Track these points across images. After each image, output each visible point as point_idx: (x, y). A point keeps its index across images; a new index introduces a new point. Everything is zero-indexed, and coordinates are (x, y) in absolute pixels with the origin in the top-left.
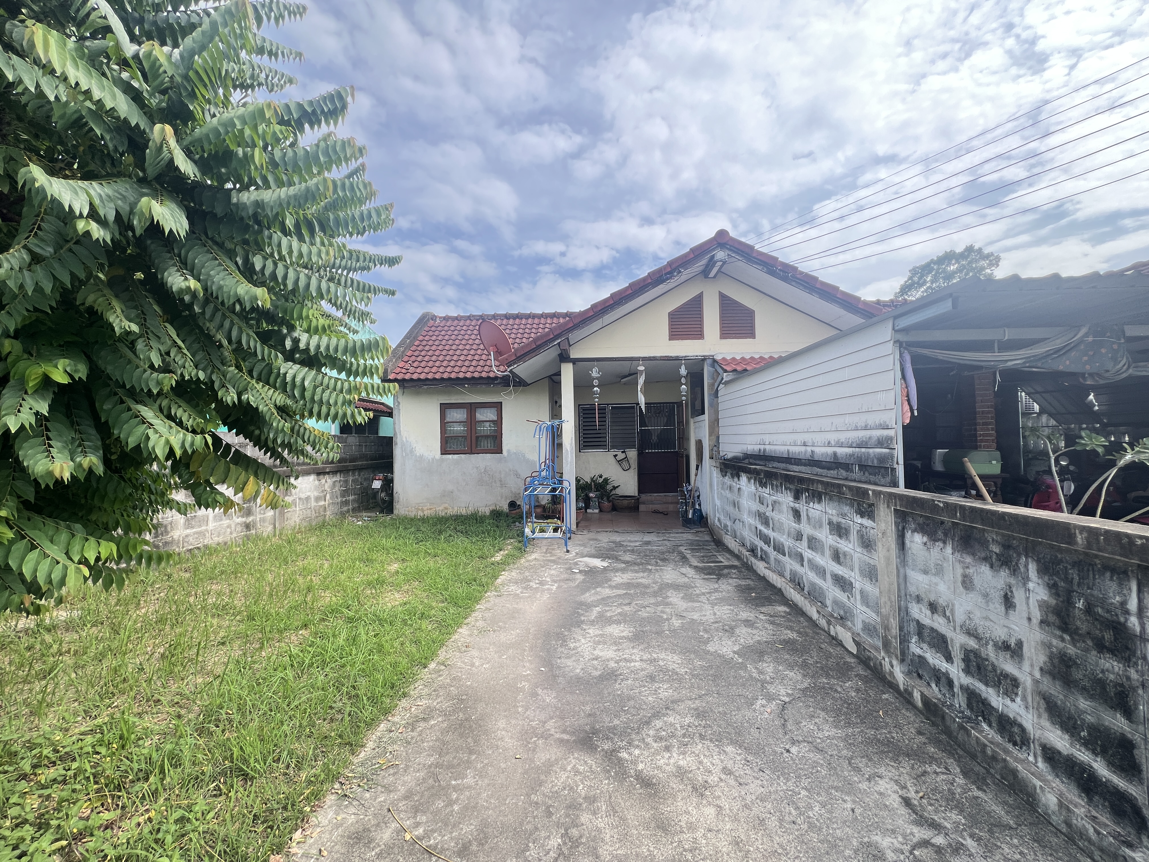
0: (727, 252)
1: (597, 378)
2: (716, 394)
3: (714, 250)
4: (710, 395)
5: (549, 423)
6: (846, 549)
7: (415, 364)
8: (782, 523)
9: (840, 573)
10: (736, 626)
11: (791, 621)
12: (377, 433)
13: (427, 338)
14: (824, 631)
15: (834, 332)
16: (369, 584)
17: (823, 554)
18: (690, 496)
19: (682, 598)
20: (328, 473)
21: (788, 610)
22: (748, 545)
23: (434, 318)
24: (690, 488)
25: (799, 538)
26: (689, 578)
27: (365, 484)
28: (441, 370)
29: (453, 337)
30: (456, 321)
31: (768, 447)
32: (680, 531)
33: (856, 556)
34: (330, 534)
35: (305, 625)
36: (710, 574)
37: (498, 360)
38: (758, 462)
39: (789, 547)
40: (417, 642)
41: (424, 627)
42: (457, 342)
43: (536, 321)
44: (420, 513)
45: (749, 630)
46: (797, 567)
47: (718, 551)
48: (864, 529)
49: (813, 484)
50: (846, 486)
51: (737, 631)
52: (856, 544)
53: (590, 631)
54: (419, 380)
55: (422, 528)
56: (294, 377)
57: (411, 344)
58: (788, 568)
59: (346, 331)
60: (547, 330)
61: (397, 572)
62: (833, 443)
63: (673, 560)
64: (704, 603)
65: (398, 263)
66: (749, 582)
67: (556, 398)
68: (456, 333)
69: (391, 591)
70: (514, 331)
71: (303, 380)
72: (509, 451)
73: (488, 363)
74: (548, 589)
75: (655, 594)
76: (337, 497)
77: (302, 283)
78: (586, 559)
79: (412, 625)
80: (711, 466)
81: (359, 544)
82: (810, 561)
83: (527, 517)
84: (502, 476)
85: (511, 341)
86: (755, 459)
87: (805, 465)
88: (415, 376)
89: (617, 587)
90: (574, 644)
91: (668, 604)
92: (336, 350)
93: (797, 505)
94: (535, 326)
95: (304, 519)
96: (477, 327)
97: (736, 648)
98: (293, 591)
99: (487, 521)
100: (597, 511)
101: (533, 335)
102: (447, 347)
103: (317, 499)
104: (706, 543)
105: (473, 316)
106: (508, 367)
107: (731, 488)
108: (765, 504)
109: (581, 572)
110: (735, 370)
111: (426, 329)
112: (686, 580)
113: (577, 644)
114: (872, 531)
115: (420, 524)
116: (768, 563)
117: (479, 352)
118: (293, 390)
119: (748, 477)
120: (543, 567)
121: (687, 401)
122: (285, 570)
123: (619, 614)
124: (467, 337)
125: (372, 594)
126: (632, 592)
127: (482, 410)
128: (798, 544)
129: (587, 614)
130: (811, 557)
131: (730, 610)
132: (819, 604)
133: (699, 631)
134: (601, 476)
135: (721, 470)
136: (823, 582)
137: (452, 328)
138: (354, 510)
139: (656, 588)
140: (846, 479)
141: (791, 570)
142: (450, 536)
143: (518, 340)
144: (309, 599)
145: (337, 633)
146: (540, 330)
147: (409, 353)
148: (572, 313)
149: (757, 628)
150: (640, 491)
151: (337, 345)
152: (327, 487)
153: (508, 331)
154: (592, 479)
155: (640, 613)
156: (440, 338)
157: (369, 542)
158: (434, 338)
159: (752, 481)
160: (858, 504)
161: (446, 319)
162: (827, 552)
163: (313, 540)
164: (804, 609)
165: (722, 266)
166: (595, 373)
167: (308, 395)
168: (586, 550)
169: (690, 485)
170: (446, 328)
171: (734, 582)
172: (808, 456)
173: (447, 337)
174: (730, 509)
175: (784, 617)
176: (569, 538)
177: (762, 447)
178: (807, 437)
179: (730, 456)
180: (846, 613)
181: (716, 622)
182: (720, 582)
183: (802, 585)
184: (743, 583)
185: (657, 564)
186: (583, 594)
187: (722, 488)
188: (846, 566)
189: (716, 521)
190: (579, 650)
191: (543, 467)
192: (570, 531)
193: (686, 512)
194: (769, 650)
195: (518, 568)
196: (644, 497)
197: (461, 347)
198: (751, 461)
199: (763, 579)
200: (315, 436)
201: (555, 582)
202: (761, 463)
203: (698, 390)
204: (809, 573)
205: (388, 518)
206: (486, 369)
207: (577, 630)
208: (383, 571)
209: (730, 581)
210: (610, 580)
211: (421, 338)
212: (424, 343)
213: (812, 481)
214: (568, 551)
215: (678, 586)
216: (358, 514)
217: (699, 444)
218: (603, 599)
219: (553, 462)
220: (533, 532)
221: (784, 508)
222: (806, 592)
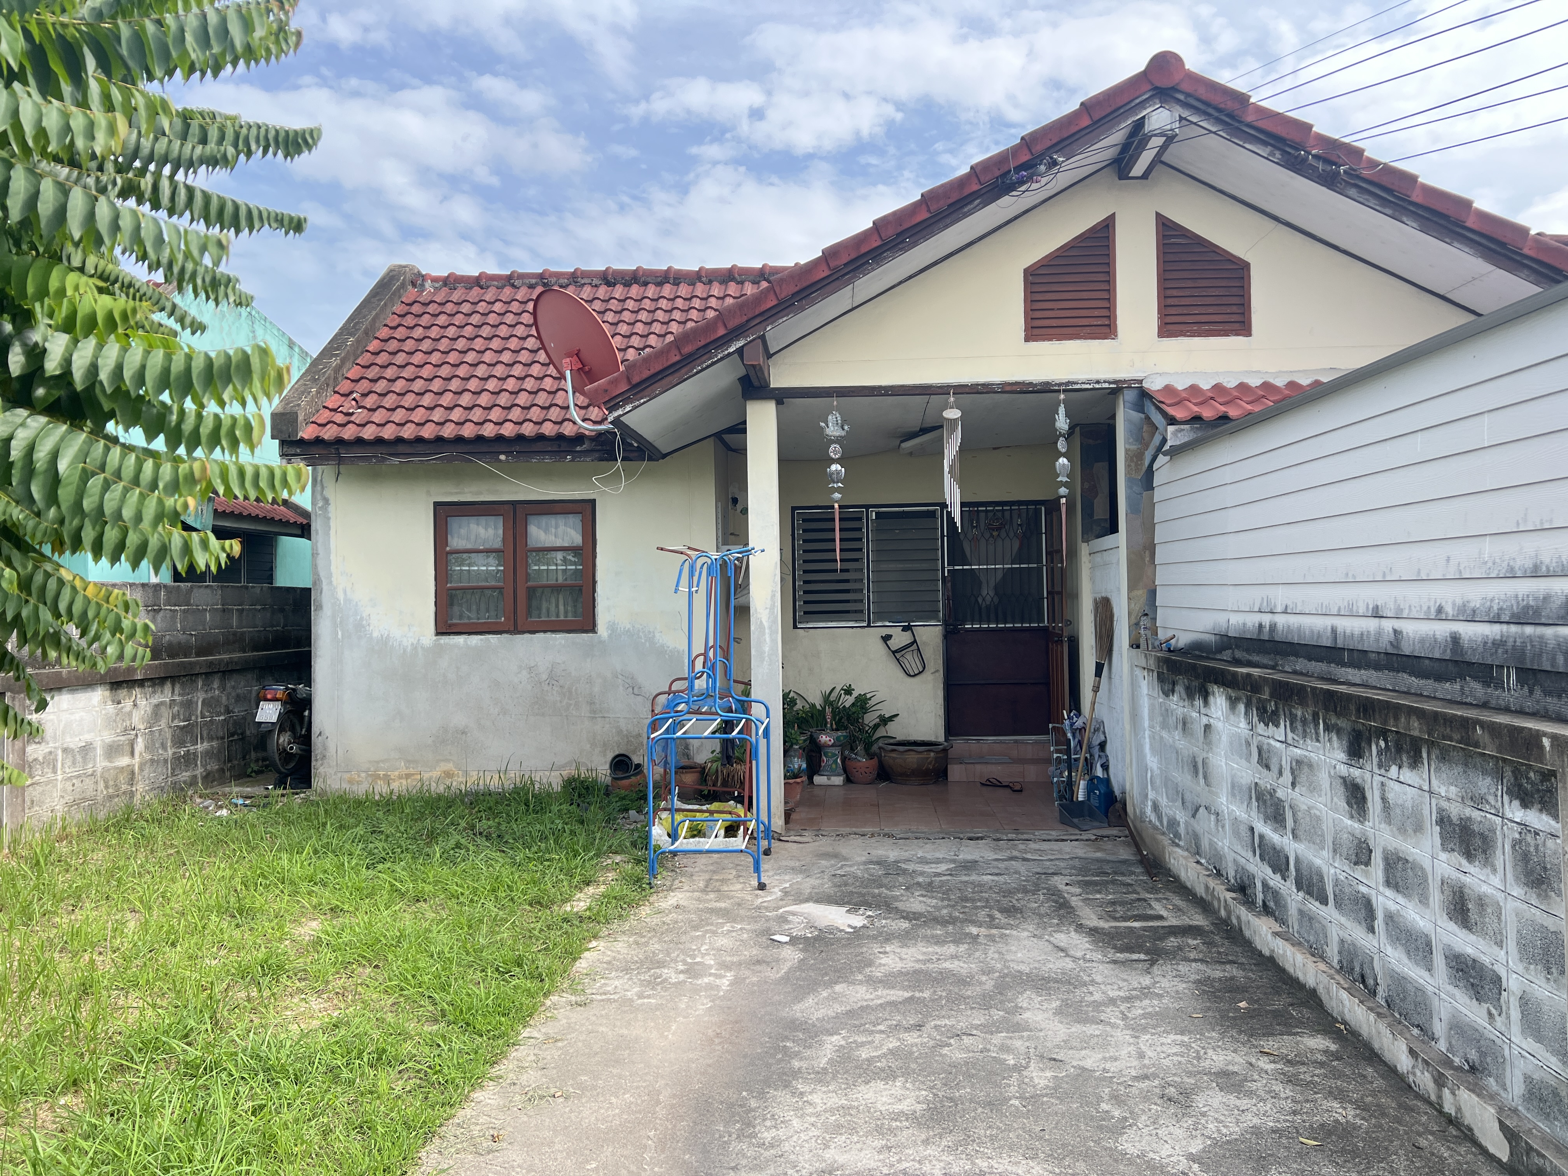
0: (1179, 111)
1: (838, 440)
2: (1147, 480)
3: (1142, 105)
4: (1129, 480)
5: (715, 555)
6: (1484, 889)
7: (369, 402)
8: (1318, 819)
9: (1470, 951)
10: (1196, 1089)
11: (1339, 1075)
12: (270, 578)
13: (400, 333)
14: (1428, 1101)
15: (1456, 319)
16: (244, 973)
17: (1424, 900)
18: (1080, 743)
19: (1058, 1012)
20: (141, 683)
21: (1333, 1047)
22: (1231, 874)
23: (417, 280)
24: (1079, 723)
25: (1364, 858)
26: (1075, 959)
27: (238, 711)
28: (437, 415)
29: (468, 331)
30: (476, 291)
31: (1281, 620)
32: (1054, 834)
33: (1510, 907)
34: (145, 841)
35: (75, 1083)
36: (1129, 949)
37: (583, 393)
38: (1255, 658)
39: (1337, 883)
40: (364, 1128)
41: (383, 1086)
42: (478, 344)
43: (684, 290)
44: (382, 788)
45: (1232, 1100)
46: (1357, 934)
47: (1153, 890)
48: (1529, 838)
49: (1396, 718)
50: (1482, 724)
51: (1200, 1101)
52: (1509, 875)
53: (816, 1098)
54: (379, 441)
55: (384, 827)
56: (31, 449)
57: (360, 348)
58: (1334, 935)
59: (172, 323)
60: (711, 314)
61: (317, 942)
62: (1449, 610)
63: (1034, 912)
64: (1114, 1026)
65: (309, 148)
66: (1233, 971)
67: (734, 491)
68: (475, 319)
69: (300, 991)
70: (626, 316)
71: (55, 456)
72: (612, 627)
73: (559, 399)
74: (710, 987)
75: (986, 1002)
76: (164, 747)
77: (46, 207)
78: (810, 908)
79: (351, 1083)
80: (1132, 667)
81: (219, 867)
82: (1390, 918)
83: (657, 797)
84: (596, 689)
85: (616, 342)
86: (1247, 651)
87: (1377, 667)
88: (368, 433)
89: (889, 981)
90: (773, 1133)
91: (1017, 1028)
92: (140, 378)
93: (1356, 773)
94: (679, 303)
95: (75, 803)
96: (530, 306)
97: (1196, 1147)
98: (43, 992)
99: (555, 808)
100: (838, 780)
101: (674, 327)
102: (452, 358)
103: (112, 750)
104: (1123, 868)
105: (522, 276)
106: (611, 410)
107: (1185, 724)
108: (1275, 768)
109: (794, 941)
110: (1196, 419)
111: (399, 308)
112: (1068, 964)
113: (782, 1133)
114: (1550, 843)
115: (380, 814)
116: (1282, 922)
117: (536, 370)
118: (26, 482)
119: (1229, 698)
120: (696, 928)
121: (1070, 498)
122: (25, 939)
123: (891, 1051)
124: (503, 331)
125: (249, 1000)
126: (926, 994)
127: (544, 520)
128: (1358, 872)
129: (808, 1053)
130: (1393, 907)
131: (1182, 1044)
132: (1416, 1031)
133: (1100, 1099)
134: (848, 691)
135: (1161, 678)
136: (1426, 975)
137: (466, 308)
138: (208, 778)
139: (989, 985)
140: (1484, 705)
141: (1342, 941)
142: (458, 846)
143: (636, 341)
144: (85, 1013)
145: (155, 1103)
146: (694, 315)
147: (354, 372)
148: (776, 270)
149: (1250, 1094)
150: (951, 729)
151: (143, 367)
152: (138, 719)
153: (610, 317)
154: (826, 698)
155: (945, 1050)
156: (434, 332)
157: (245, 863)
158: (418, 332)
159: (1241, 707)
160: (1516, 772)
161: (450, 282)
162: (1436, 897)
163: (100, 857)
164: (1376, 1046)
165: (1163, 148)
166: (833, 429)
167: (65, 494)
168: (808, 884)
169: (1079, 713)
170: (449, 307)
171: (1192, 970)
172: (1384, 645)
173: (451, 332)
174: (1183, 778)
175: (1322, 1064)
176: (767, 852)
177: (1266, 619)
178: (1382, 595)
179: (1183, 640)
180: (1483, 1054)
181: (1146, 1077)
182: (1156, 969)
183: (1371, 982)
184: (1217, 973)
185: (991, 923)
186: (799, 999)
187: (1164, 725)
188: (1483, 934)
189: (1149, 810)
190: (786, 1146)
191: (699, 666)
192: (769, 834)
193: (1070, 785)
194: (1282, 1153)
195: (632, 932)
196: (960, 744)
197: (488, 357)
198: (1238, 654)
199: (1270, 963)
200: (87, 601)
201: (727, 967)
202: (1265, 660)
203: (1101, 468)
204: (1389, 950)
205: (298, 799)
206: (555, 414)
207: (782, 1096)
208: (281, 940)
209: (1183, 968)
210: (870, 964)
211: (384, 333)
212: (393, 345)
213: (1395, 710)
214: (762, 887)
215: (1047, 980)
216: (220, 790)
217: (1104, 608)
218: (850, 1014)
219: (726, 654)
220: (673, 835)
221: (1324, 778)
222: (1380, 999)
